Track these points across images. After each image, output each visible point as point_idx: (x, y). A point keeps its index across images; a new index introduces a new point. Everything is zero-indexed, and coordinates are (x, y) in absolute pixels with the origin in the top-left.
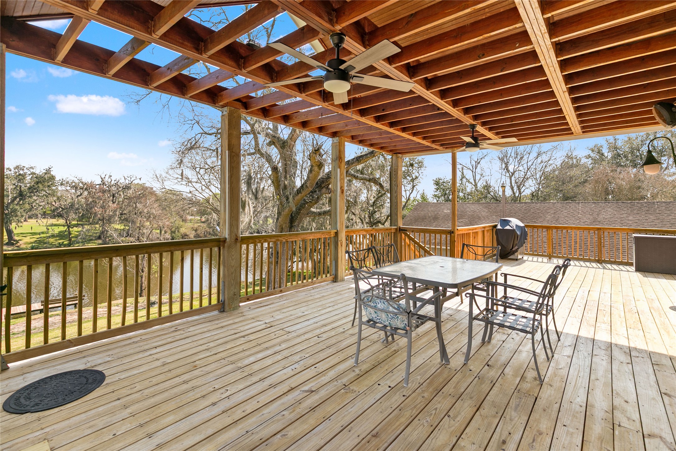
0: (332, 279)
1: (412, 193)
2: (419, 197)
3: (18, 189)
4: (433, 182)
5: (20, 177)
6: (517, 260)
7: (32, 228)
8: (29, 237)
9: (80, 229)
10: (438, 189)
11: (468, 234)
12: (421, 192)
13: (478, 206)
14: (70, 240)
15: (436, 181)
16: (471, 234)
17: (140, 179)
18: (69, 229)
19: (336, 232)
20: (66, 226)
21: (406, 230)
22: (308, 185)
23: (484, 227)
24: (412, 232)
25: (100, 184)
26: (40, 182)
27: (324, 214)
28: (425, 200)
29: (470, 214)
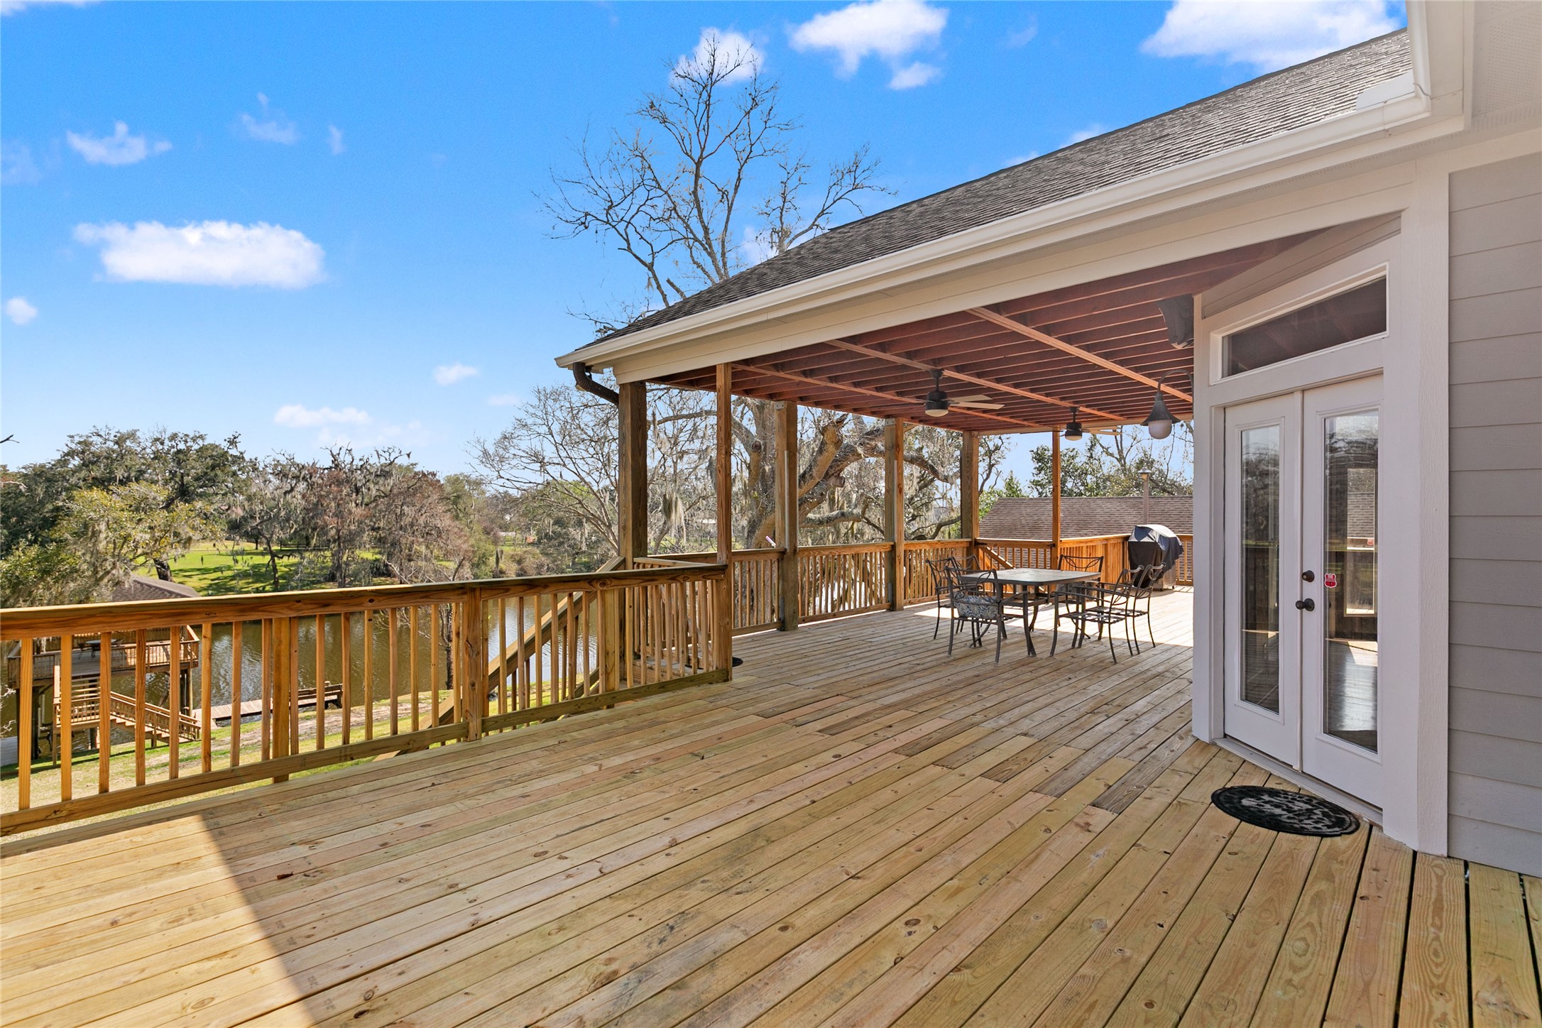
0: (888, 607)
1: (987, 479)
2: (1001, 486)
3: (177, 479)
4: (1030, 455)
5: (181, 456)
6: (1161, 590)
7: (202, 559)
8: (195, 578)
9: (293, 560)
10: (1042, 469)
11: (1079, 549)
12: (1006, 475)
13: (1118, 504)
14: (276, 583)
15: (1037, 453)
16: (1085, 549)
17: (409, 455)
18: (274, 561)
19: (892, 546)
20: (266, 554)
21: (986, 544)
22: (814, 475)
23: (1107, 539)
24: (995, 546)
25: (331, 468)
26: (218, 465)
27: (827, 522)
28: (1014, 492)
29: (1101, 519)
